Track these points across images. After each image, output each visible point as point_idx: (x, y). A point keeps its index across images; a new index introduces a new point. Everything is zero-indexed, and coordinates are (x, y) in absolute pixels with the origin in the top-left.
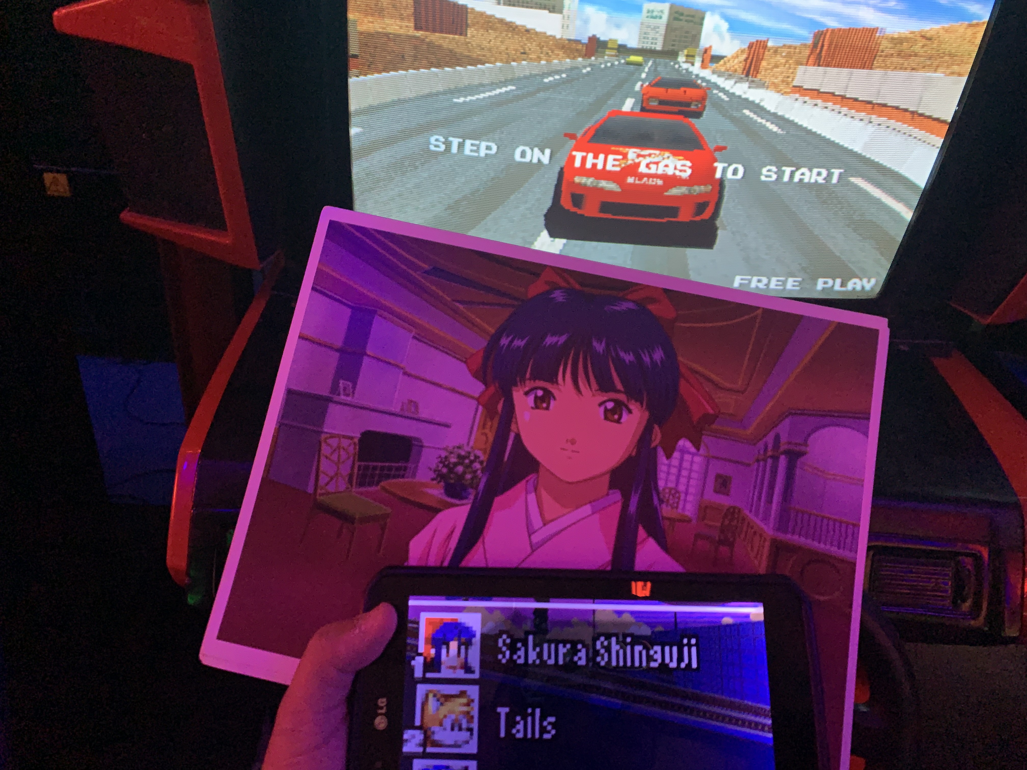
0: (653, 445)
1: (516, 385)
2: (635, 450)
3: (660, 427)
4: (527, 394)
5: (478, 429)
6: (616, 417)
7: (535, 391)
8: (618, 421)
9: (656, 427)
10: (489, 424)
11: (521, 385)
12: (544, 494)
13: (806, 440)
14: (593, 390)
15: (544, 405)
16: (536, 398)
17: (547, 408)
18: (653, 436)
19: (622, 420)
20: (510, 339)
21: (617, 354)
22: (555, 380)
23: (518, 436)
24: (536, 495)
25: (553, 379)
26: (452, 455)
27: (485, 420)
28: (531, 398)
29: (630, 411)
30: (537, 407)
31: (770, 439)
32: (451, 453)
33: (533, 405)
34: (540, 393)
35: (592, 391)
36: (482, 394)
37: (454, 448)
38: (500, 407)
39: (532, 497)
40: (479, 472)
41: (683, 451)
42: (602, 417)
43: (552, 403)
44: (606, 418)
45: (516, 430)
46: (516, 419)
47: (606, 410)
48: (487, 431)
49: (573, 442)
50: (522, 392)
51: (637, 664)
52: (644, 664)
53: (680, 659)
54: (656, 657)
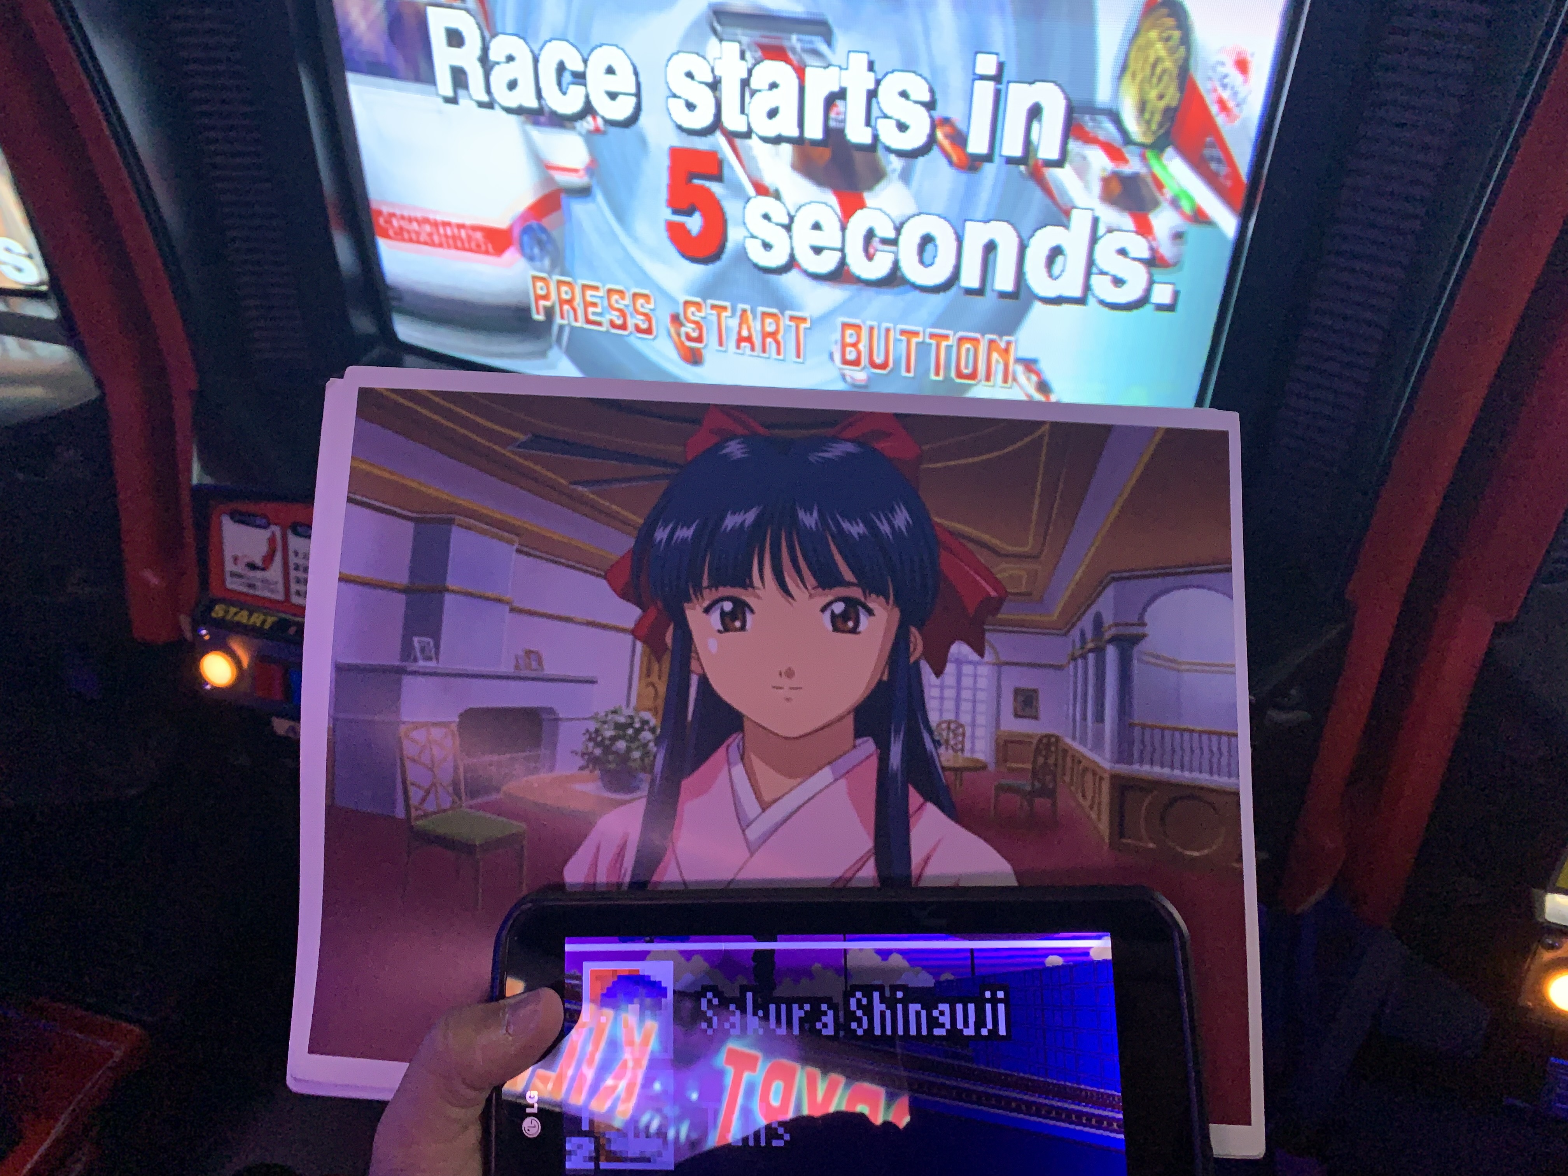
0: (912, 660)
1: (689, 600)
2: (886, 673)
3: (920, 630)
4: (707, 610)
5: (640, 679)
6: (851, 624)
7: (719, 606)
8: (854, 631)
9: (913, 629)
10: (656, 666)
11: (698, 600)
12: (758, 764)
13: (1142, 616)
14: (809, 588)
15: (738, 624)
16: (723, 614)
17: (743, 628)
18: (912, 646)
19: (861, 628)
20: (668, 530)
22: (748, 581)
23: (704, 681)
24: (744, 765)
25: (745, 582)
26: (606, 726)
27: (649, 662)
28: (715, 616)
29: (870, 612)
30: (726, 629)
31: (1087, 623)
32: (605, 722)
33: (721, 628)
34: (728, 606)
35: (807, 588)
36: (639, 623)
37: (606, 715)
38: (669, 639)
39: (738, 771)
40: (652, 744)
41: (959, 662)
42: (830, 628)
43: (749, 617)
44: (836, 629)
45: (700, 671)
46: (697, 654)
47: (833, 616)
48: (654, 678)
49: (790, 674)
50: (699, 609)
51: (913, 1031)
52: (924, 1032)
53: (980, 1023)
54: (941, 1020)
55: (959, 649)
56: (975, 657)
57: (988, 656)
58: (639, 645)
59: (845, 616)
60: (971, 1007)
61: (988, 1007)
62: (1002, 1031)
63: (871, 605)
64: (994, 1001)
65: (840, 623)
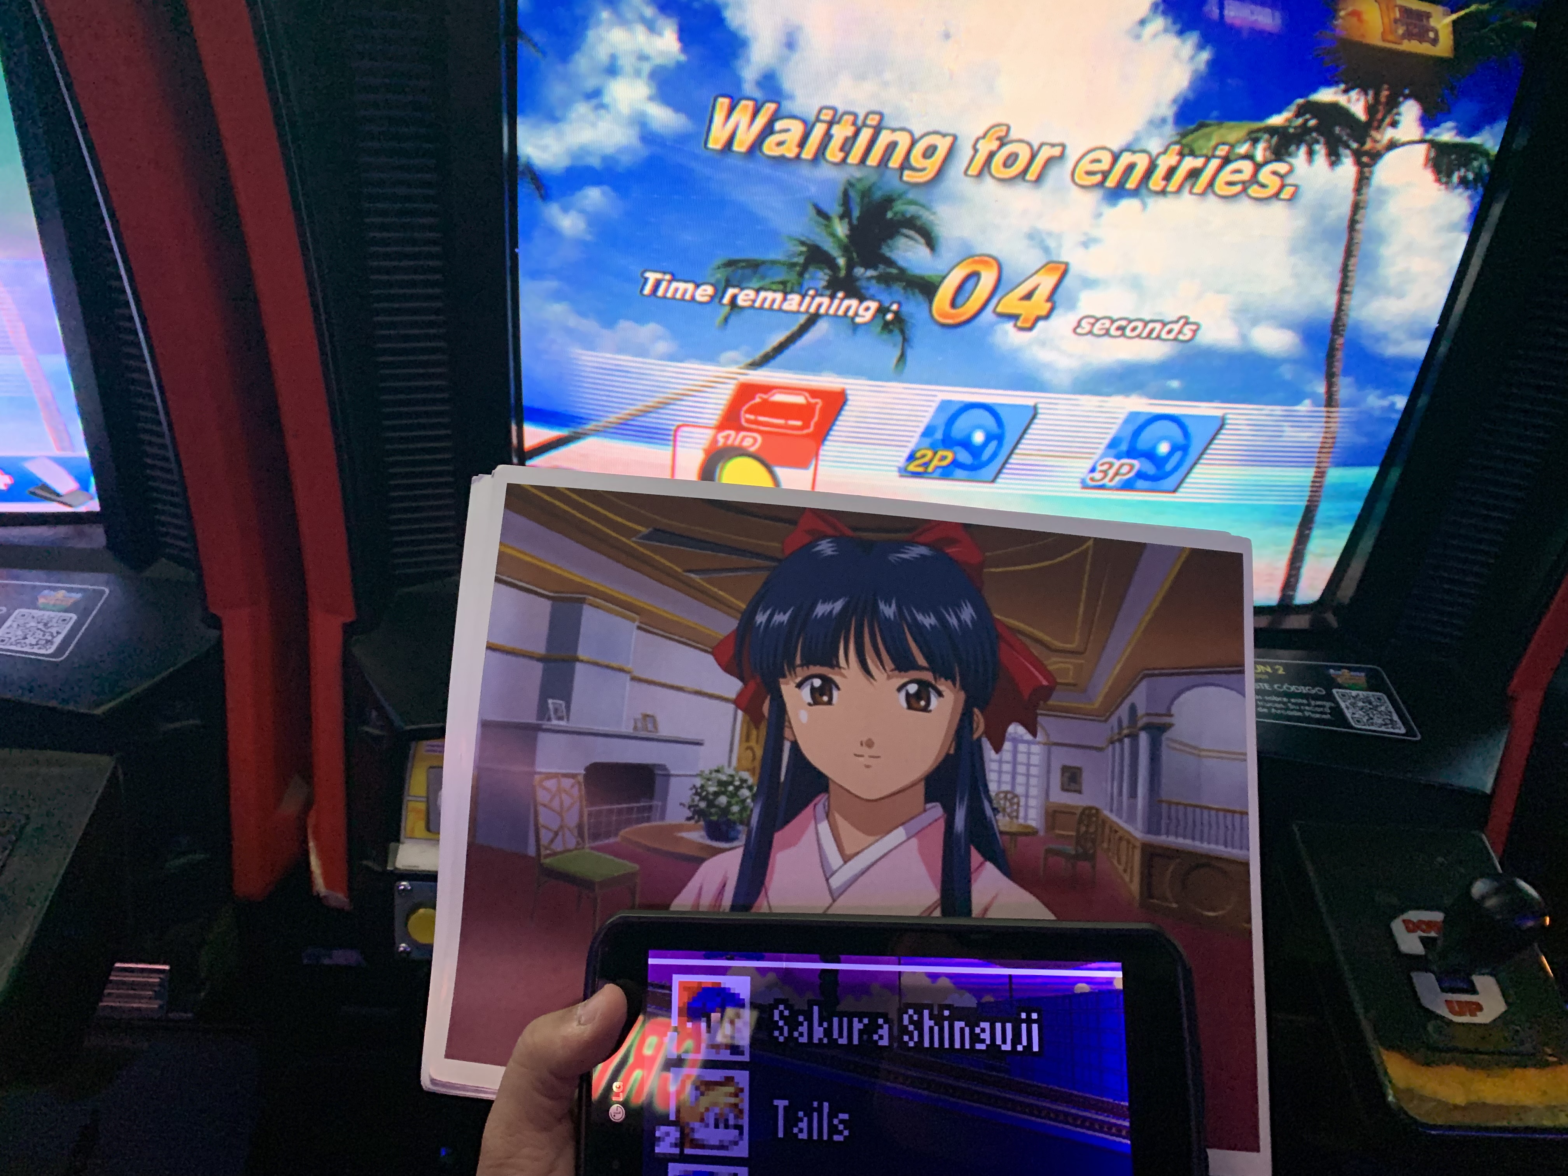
0: (975, 736)
1: (784, 676)
2: (953, 747)
3: (982, 711)
4: (799, 686)
5: (741, 742)
6: (923, 703)
7: (809, 682)
8: (925, 709)
9: (976, 710)
10: (754, 732)
11: (791, 676)
13: (1170, 708)
14: (888, 671)
15: (825, 699)
16: (813, 690)
17: (830, 702)
18: (975, 725)
19: (932, 707)
20: (767, 615)
21: (915, 619)
22: (835, 662)
23: (795, 746)
24: (829, 821)
25: (833, 664)
26: (710, 783)
28: (806, 693)
29: (940, 694)
30: (816, 702)
31: (1123, 711)
32: (709, 780)
33: (811, 701)
34: (817, 683)
35: (885, 670)
36: (740, 695)
37: (711, 774)
38: (766, 709)
39: (824, 827)
41: (1014, 740)
42: (905, 705)
43: (835, 693)
44: (910, 707)
45: (792, 738)
46: (790, 722)
47: (908, 695)
48: (753, 743)
49: (870, 744)
50: (793, 684)
51: (957, 1045)
52: (967, 1046)
53: (1017, 1039)
54: (982, 1036)
55: (1016, 729)
56: (1029, 737)
57: (1040, 737)
58: (740, 713)
59: (918, 696)
60: (1009, 1026)
61: (1024, 1026)
62: (1036, 1048)
63: (941, 688)
64: (1029, 1021)
65: (912, 701)
